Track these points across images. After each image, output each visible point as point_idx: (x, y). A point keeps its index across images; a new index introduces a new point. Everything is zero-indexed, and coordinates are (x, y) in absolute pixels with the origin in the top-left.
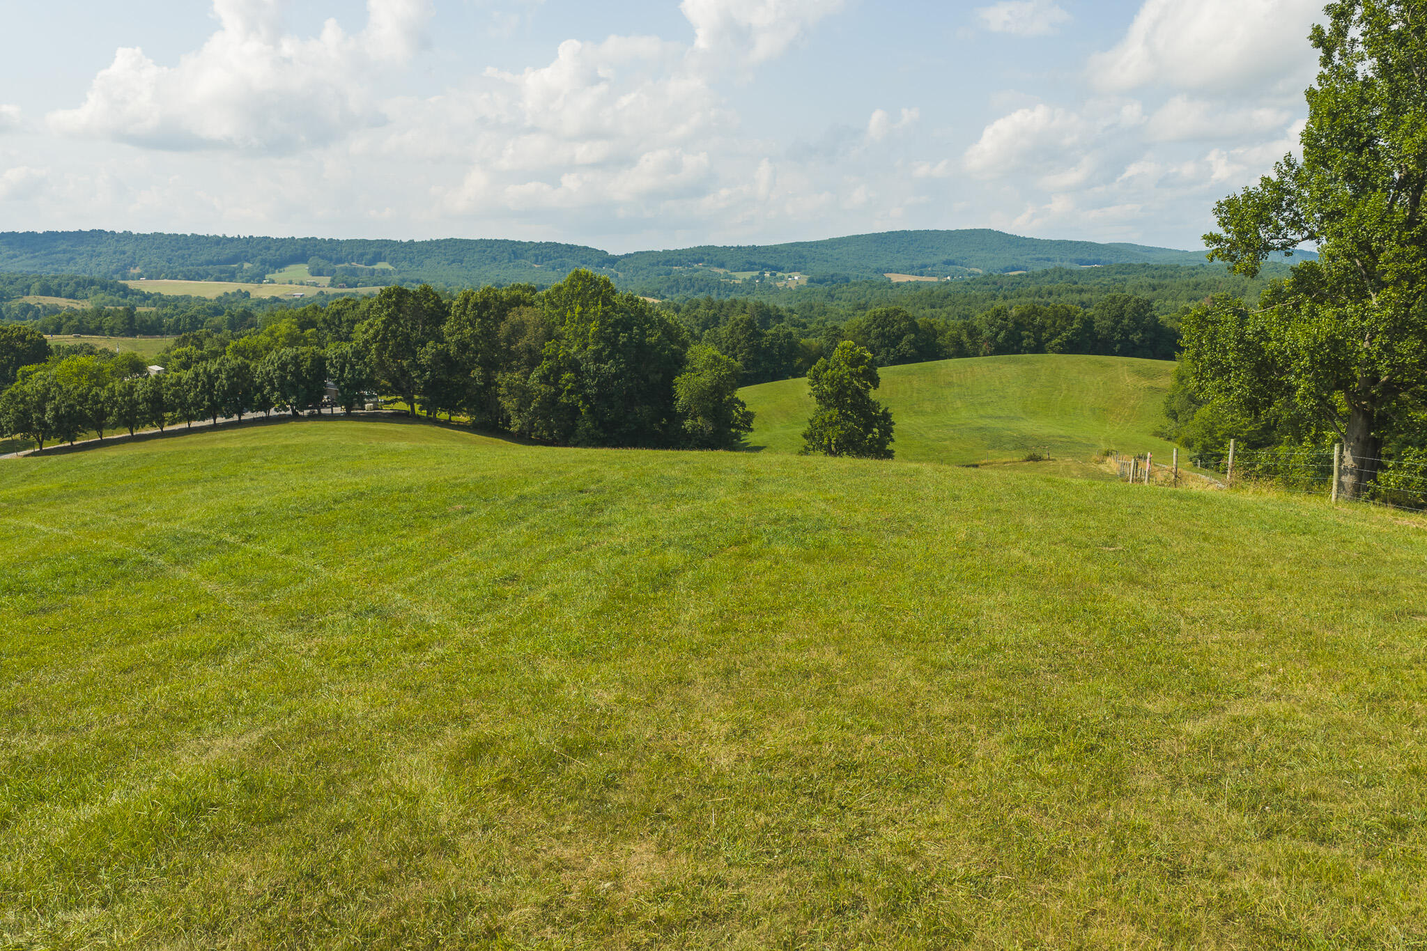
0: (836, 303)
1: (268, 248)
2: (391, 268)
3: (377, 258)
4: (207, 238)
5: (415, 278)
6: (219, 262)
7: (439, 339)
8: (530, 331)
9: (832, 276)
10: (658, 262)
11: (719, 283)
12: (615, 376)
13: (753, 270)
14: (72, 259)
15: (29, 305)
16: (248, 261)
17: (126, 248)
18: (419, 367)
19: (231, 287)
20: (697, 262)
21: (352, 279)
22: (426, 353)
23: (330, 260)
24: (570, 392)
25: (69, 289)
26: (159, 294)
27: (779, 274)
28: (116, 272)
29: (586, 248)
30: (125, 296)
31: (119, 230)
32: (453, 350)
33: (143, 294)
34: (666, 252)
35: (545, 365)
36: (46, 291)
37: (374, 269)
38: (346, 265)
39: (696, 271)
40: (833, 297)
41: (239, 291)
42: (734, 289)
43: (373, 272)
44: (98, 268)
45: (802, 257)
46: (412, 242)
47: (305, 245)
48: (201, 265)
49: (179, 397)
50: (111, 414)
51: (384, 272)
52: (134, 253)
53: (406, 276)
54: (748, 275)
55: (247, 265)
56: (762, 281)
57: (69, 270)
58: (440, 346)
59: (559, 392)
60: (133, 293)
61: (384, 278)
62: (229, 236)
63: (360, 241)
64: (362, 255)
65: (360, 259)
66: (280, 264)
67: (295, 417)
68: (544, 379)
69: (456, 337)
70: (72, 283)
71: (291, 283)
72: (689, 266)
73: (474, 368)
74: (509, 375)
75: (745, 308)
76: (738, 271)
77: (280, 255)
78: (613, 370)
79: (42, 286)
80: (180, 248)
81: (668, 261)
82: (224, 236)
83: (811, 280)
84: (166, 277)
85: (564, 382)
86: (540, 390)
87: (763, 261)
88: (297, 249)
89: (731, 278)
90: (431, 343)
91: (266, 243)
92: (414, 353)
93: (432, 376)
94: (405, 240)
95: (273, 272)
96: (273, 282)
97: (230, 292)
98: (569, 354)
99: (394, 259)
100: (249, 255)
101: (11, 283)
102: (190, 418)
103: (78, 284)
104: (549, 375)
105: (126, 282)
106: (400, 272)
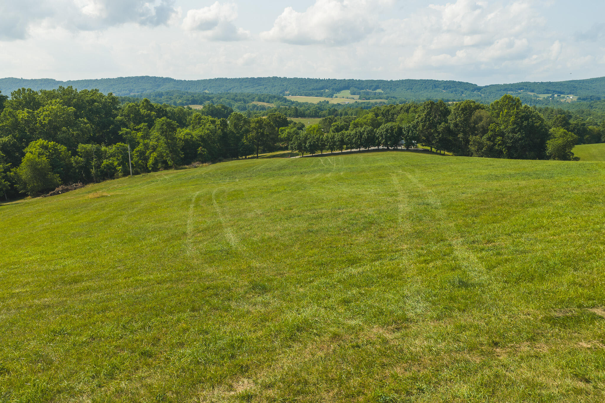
0: (594, 110)
1: (335, 84)
2: (383, 92)
3: (377, 88)
4: (313, 80)
5: (392, 96)
6: (317, 89)
7: (446, 122)
8: (484, 120)
9: (591, 97)
10: (501, 89)
11: (531, 99)
12: (520, 139)
13: (548, 93)
14: (266, 88)
15: (255, 105)
16: (327, 89)
17: (284, 84)
18: (437, 132)
19: (322, 99)
20: (520, 89)
21: (367, 97)
22: (441, 127)
23: (358, 88)
24: (499, 145)
25: (267, 99)
26: (297, 102)
27: (562, 96)
28: (281, 93)
29: (467, 83)
30: (285, 102)
31: (282, 77)
32: (452, 126)
33: (291, 101)
34: (505, 85)
35: (490, 133)
36: (260, 100)
37: (376, 92)
38: (365, 90)
39: (520, 93)
40: (592, 107)
41: (325, 101)
42: (539, 102)
43: (375, 94)
44: (275, 91)
45: (575, 87)
46: (392, 81)
47: (349, 82)
48: (310, 90)
49: (349, 140)
50: (327, 145)
51: (380, 93)
52: (287, 85)
53: (389, 95)
54: (546, 96)
55: (327, 90)
56: (553, 99)
57: (265, 92)
58: (446, 124)
59: (495, 144)
60: (289, 101)
61: (380, 96)
62: (321, 79)
63: (371, 80)
64: (371, 86)
65: (370, 88)
66: (339, 90)
67: (388, 150)
68: (489, 139)
69: (453, 122)
70: (268, 97)
71: (343, 98)
72: (516, 91)
73: (460, 134)
74: (474, 137)
75: (553, 111)
76: (541, 93)
77: (339, 86)
78: (520, 137)
79: (259, 98)
80: (303, 84)
81: (506, 89)
82: (319, 79)
83: (579, 99)
84: (298, 95)
85: (497, 141)
86: (487, 143)
87: (554, 89)
88: (346, 84)
89: (537, 97)
90: (443, 123)
91: (334, 81)
92: (436, 127)
93: (442, 136)
94: (389, 80)
95: (337, 93)
96: (337, 97)
97: (322, 101)
98: (500, 129)
99: (384, 88)
100: (328, 86)
101: (248, 97)
102: (352, 148)
103: (270, 97)
104: (491, 138)
105: (286, 97)
106: (386, 94)
